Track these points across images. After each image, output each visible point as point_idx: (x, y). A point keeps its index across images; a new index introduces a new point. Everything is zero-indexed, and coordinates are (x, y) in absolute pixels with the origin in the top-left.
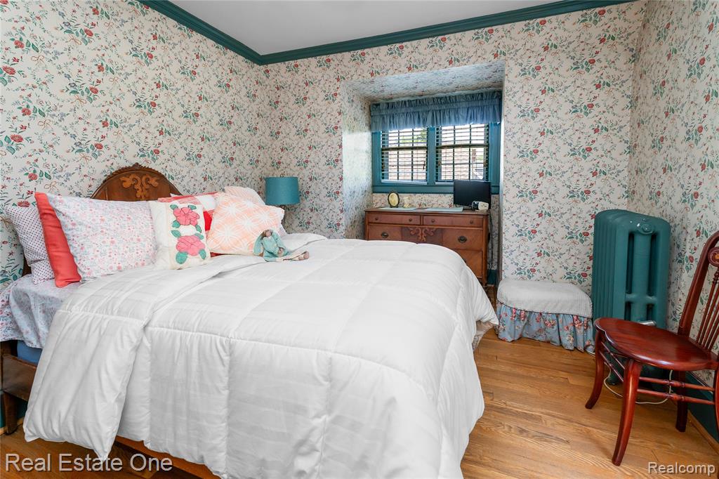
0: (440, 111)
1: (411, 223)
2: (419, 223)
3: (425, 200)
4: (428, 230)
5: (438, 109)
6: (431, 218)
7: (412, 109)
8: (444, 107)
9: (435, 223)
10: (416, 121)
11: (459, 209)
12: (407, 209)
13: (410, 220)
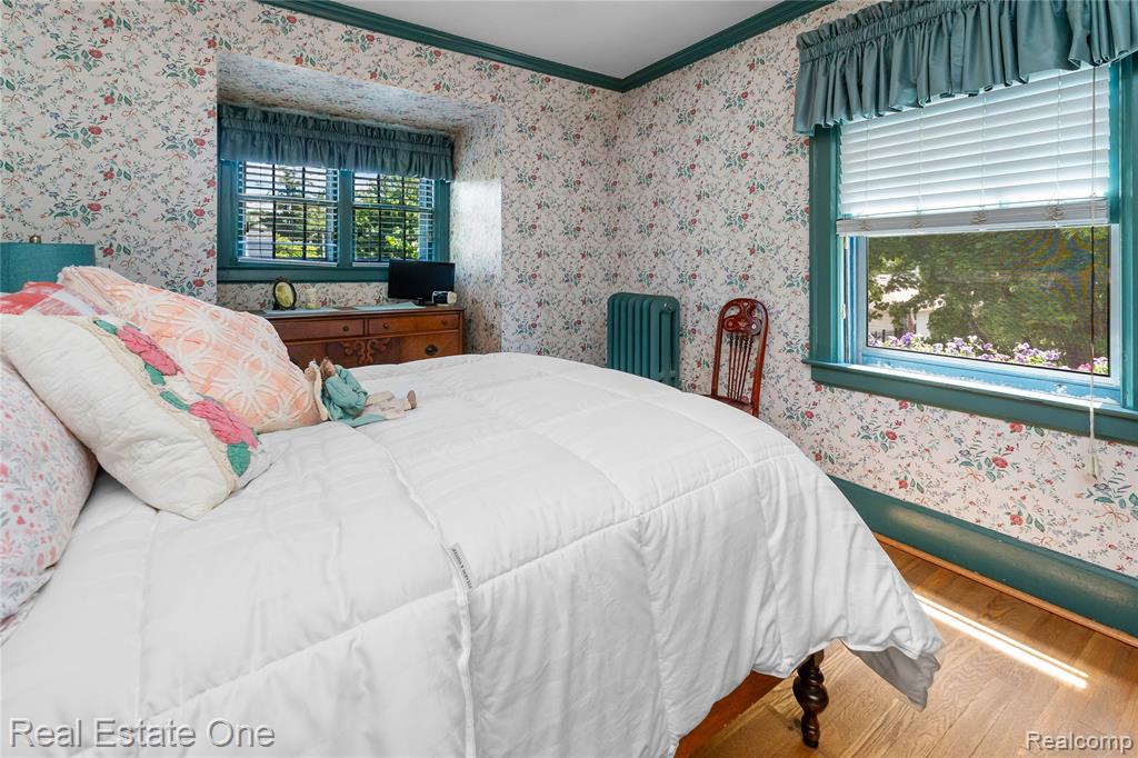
0: (368, 147)
1: (347, 334)
2: (361, 333)
3: (334, 294)
4: (377, 342)
5: (365, 143)
6: (381, 322)
7: (317, 134)
8: (375, 143)
9: (390, 331)
10: (326, 157)
11: (409, 306)
12: (315, 309)
13: (346, 329)
